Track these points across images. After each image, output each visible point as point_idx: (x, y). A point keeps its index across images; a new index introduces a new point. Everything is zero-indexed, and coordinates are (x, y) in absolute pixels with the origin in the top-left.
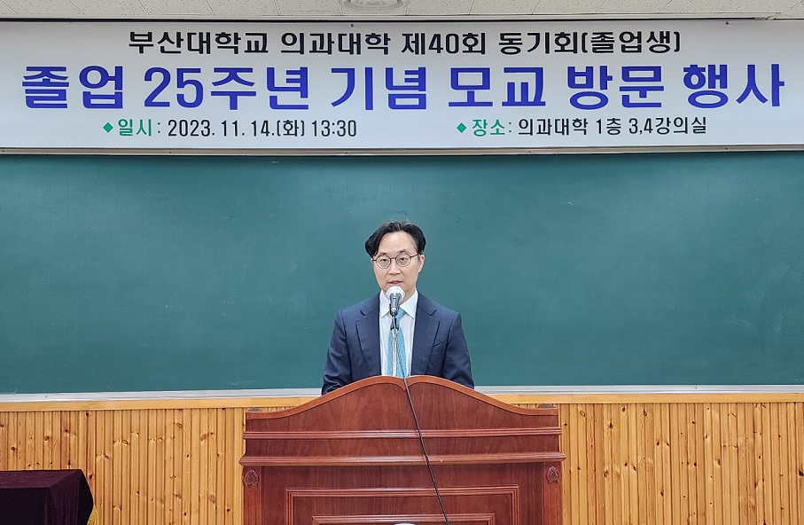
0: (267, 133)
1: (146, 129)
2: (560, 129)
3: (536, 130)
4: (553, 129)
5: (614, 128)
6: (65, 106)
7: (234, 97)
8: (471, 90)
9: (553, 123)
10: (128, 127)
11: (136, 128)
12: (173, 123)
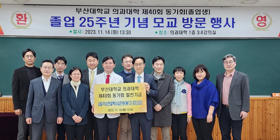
0: (109, 33)
1: (80, 32)
2: (180, 33)
3: (174, 33)
4: (179, 33)
5: (193, 33)
6: (60, 26)
7: (101, 24)
8: (159, 23)
9: (179, 32)
10: (76, 31)
11: (77, 32)
12: (86, 31)
